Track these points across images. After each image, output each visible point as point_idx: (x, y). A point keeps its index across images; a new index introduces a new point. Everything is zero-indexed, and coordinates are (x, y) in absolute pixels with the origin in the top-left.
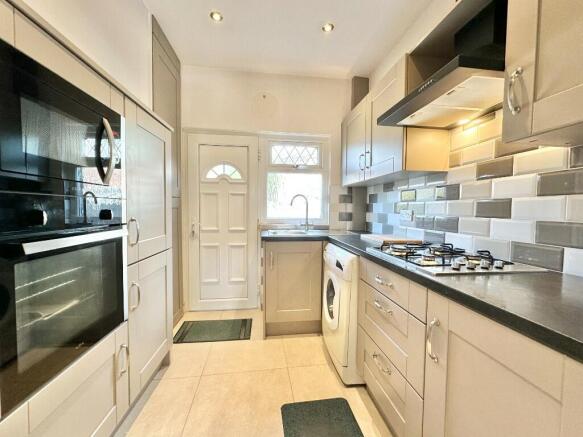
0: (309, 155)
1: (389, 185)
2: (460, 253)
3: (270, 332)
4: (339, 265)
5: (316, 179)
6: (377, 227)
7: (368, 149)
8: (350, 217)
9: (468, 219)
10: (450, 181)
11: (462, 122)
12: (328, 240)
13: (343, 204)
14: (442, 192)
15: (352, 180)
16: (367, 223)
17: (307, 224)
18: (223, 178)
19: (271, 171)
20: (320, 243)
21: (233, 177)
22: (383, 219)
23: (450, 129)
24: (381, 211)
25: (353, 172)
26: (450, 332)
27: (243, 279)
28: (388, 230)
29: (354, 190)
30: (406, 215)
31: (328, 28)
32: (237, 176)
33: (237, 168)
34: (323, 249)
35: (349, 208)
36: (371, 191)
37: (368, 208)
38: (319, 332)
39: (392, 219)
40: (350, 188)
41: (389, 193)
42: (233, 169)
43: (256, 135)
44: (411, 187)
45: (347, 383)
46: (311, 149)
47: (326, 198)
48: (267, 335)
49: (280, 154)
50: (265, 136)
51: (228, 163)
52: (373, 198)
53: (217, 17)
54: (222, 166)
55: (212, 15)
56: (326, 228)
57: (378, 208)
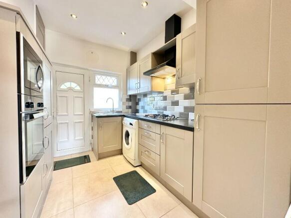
0: (112, 81)
1: (145, 95)
2: (167, 116)
3: (100, 157)
4: (131, 124)
5: (116, 91)
6: (141, 111)
7: (139, 82)
8: (130, 107)
9: (169, 107)
10: (164, 95)
11: (167, 77)
12: (124, 116)
13: (128, 102)
14: (162, 98)
15: (131, 93)
16: (137, 110)
17: (113, 111)
18: (70, 89)
19: (95, 87)
20: (121, 117)
21: (75, 88)
22: (143, 107)
23: (164, 78)
24: (142, 105)
25: (132, 89)
26: (166, 134)
27: (82, 138)
28: (145, 111)
29: (132, 97)
30: (151, 106)
31: (123, 34)
32: (78, 88)
33: (78, 85)
34: (122, 120)
35: (130, 104)
36: (138, 97)
37: (137, 104)
38: (121, 153)
39: (147, 108)
40: (130, 96)
41: (145, 98)
42: (76, 85)
43: (88, 70)
44: (153, 96)
45: (135, 166)
46: (114, 78)
47: (121, 99)
48: (99, 159)
49: (99, 79)
50: (93, 71)
51: (74, 82)
52: (139, 100)
53: (74, 16)
54: (69, 83)
55: (71, 15)
56: (121, 112)
57: (141, 104)
